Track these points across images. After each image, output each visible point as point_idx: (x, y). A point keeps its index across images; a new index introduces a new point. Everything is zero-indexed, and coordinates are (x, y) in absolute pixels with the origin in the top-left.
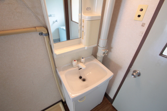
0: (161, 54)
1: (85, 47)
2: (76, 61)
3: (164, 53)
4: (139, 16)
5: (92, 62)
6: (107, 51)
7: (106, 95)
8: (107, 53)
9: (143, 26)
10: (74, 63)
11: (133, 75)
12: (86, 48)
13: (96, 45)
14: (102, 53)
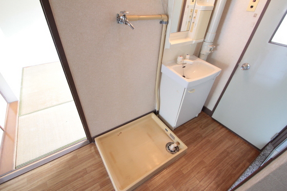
0: (270, 42)
1: (192, 41)
2: (182, 57)
3: (272, 41)
4: (252, 7)
5: (195, 61)
6: (214, 47)
7: (204, 109)
8: (213, 50)
9: (255, 16)
10: (180, 59)
11: (243, 67)
12: (193, 43)
13: (202, 40)
14: (209, 49)
